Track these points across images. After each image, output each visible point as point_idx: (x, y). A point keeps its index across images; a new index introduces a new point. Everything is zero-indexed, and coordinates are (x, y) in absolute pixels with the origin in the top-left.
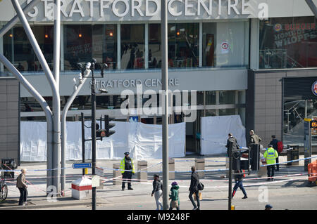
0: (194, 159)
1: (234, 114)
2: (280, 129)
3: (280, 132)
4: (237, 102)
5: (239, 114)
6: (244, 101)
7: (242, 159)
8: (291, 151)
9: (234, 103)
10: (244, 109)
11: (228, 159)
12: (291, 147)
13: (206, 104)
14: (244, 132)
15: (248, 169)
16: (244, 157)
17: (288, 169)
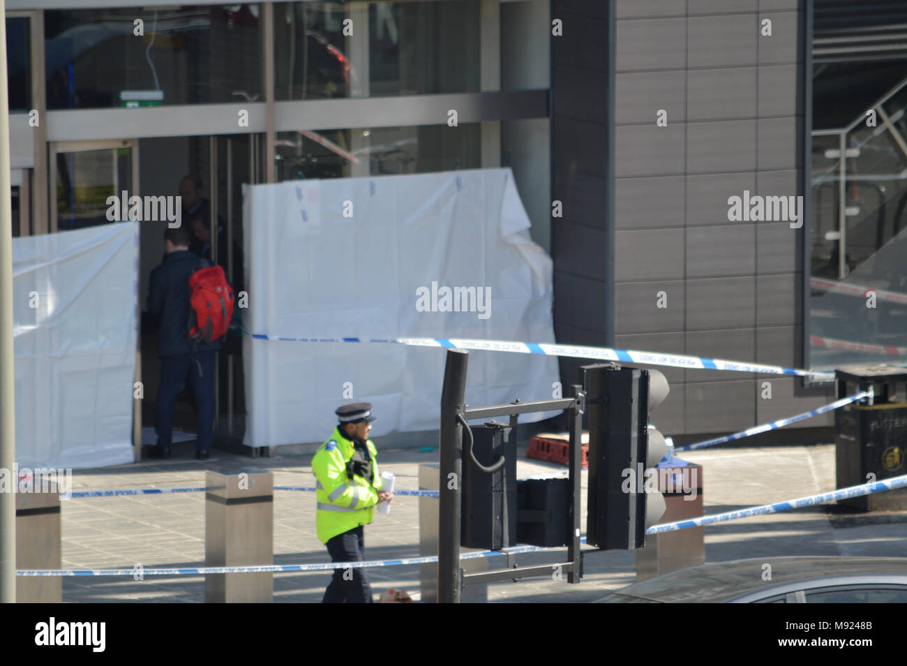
0: (198, 478)
1: (474, 162)
2: (789, 262)
3: (787, 284)
4: (490, 81)
5: (505, 161)
6: (538, 74)
7: (527, 471)
8: (860, 413)
9: (476, 88)
10: (544, 124)
11: (434, 473)
12: (864, 382)
13: (281, 95)
14: (545, 288)
15: (569, 540)
16: (542, 454)
17: (843, 540)
